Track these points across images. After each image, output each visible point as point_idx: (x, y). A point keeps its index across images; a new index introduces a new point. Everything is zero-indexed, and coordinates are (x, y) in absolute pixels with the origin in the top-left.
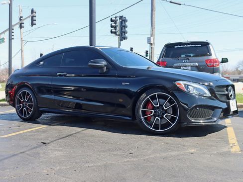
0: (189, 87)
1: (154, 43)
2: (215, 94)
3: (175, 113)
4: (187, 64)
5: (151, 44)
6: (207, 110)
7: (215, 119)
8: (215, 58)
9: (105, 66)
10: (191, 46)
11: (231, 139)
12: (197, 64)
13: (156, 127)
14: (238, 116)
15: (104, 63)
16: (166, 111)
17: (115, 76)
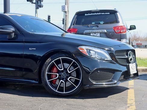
0: (91, 51)
1: (68, 11)
2: (115, 58)
3: (78, 76)
4: (96, 31)
5: (66, 12)
6: (108, 73)
7: (116, 82)
8: (122, 25)
9: (13, 32)
10: (100, 14)
11: (130, 100)
12: (105, 31)
13: (61, 89)
14: (138, 79)
15: (12, 29)
16: (70, 75)
17: (22, 42)
